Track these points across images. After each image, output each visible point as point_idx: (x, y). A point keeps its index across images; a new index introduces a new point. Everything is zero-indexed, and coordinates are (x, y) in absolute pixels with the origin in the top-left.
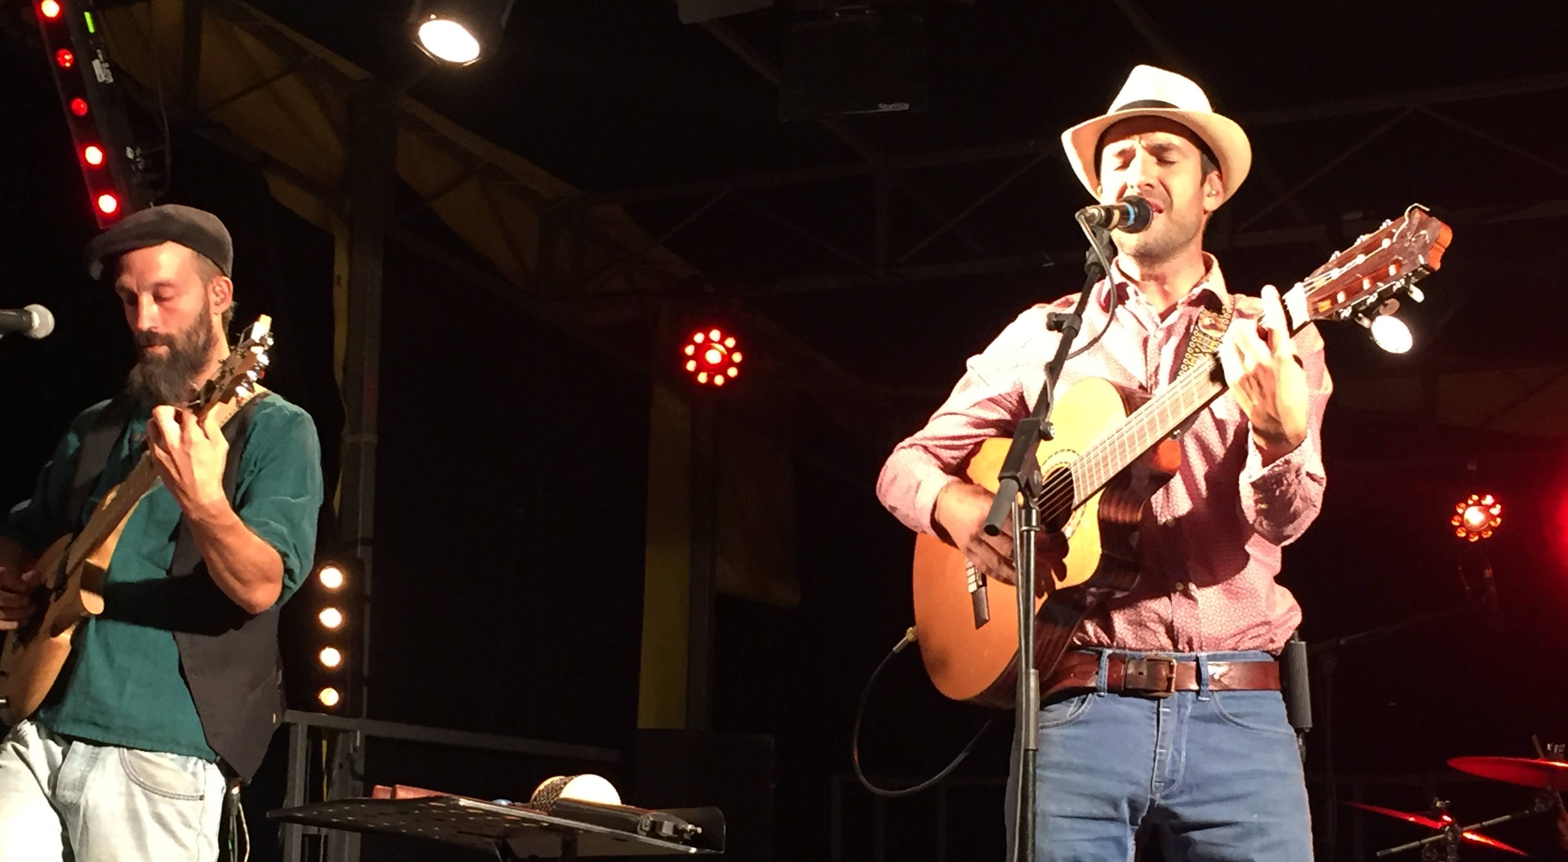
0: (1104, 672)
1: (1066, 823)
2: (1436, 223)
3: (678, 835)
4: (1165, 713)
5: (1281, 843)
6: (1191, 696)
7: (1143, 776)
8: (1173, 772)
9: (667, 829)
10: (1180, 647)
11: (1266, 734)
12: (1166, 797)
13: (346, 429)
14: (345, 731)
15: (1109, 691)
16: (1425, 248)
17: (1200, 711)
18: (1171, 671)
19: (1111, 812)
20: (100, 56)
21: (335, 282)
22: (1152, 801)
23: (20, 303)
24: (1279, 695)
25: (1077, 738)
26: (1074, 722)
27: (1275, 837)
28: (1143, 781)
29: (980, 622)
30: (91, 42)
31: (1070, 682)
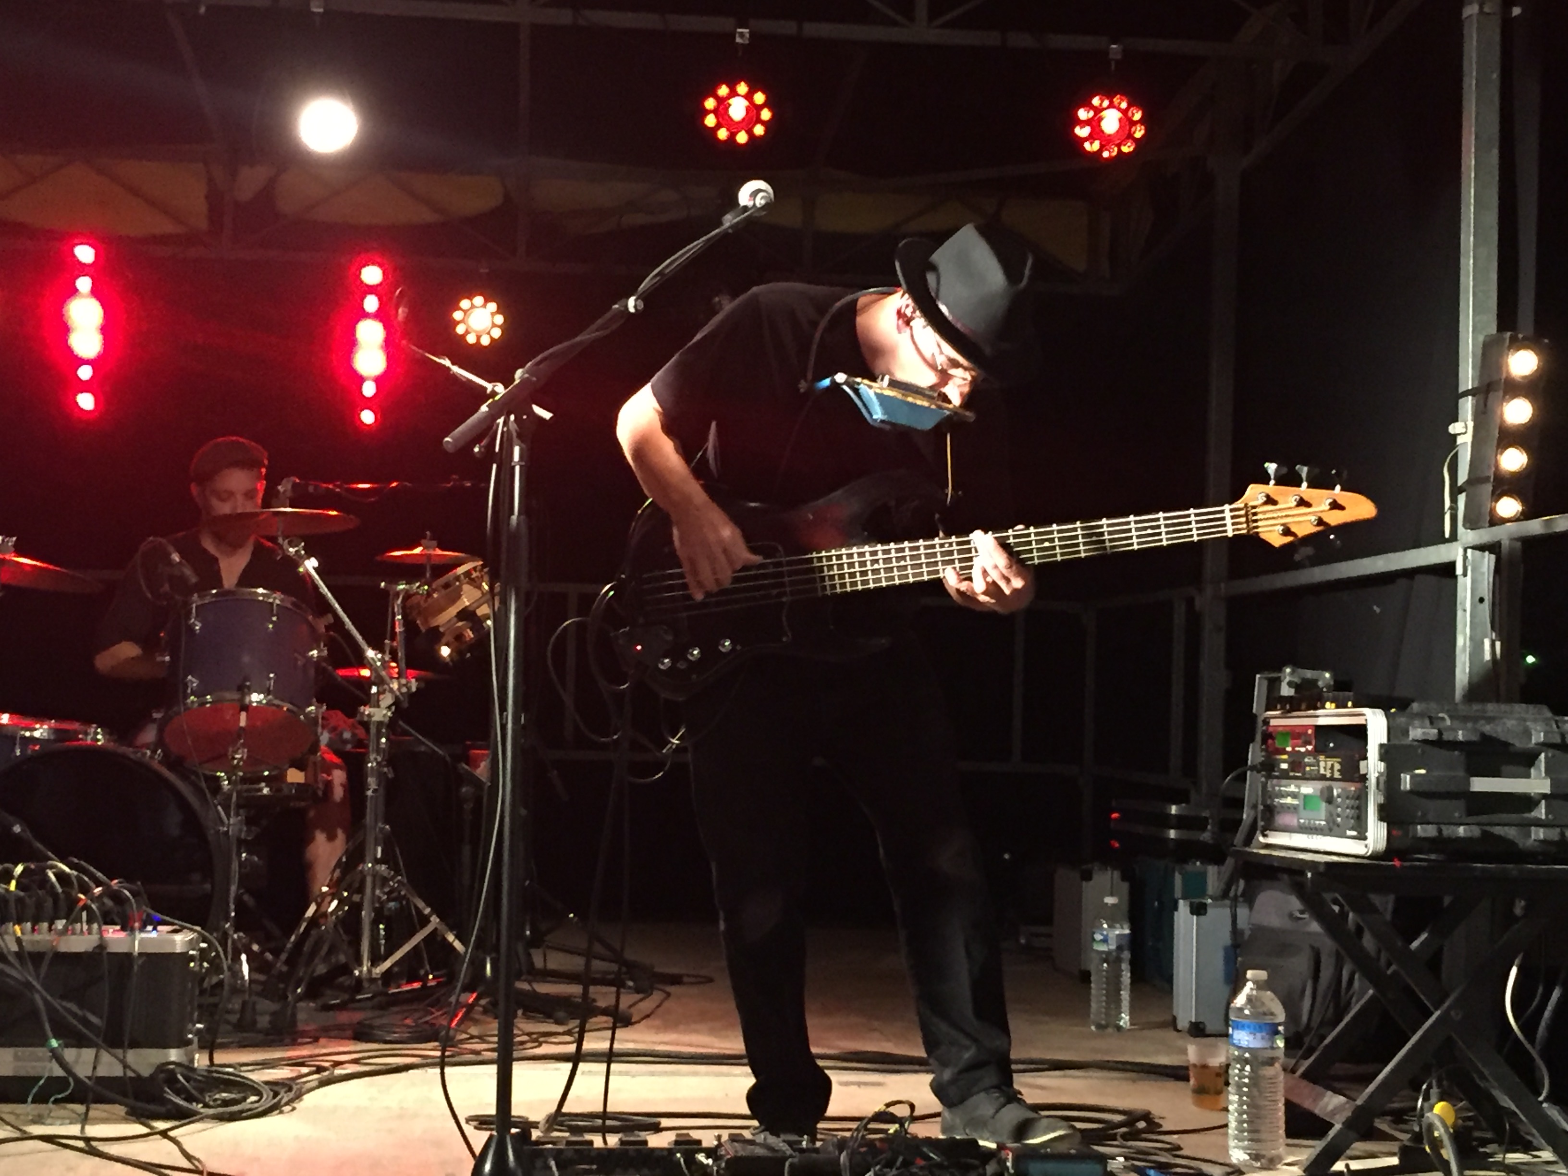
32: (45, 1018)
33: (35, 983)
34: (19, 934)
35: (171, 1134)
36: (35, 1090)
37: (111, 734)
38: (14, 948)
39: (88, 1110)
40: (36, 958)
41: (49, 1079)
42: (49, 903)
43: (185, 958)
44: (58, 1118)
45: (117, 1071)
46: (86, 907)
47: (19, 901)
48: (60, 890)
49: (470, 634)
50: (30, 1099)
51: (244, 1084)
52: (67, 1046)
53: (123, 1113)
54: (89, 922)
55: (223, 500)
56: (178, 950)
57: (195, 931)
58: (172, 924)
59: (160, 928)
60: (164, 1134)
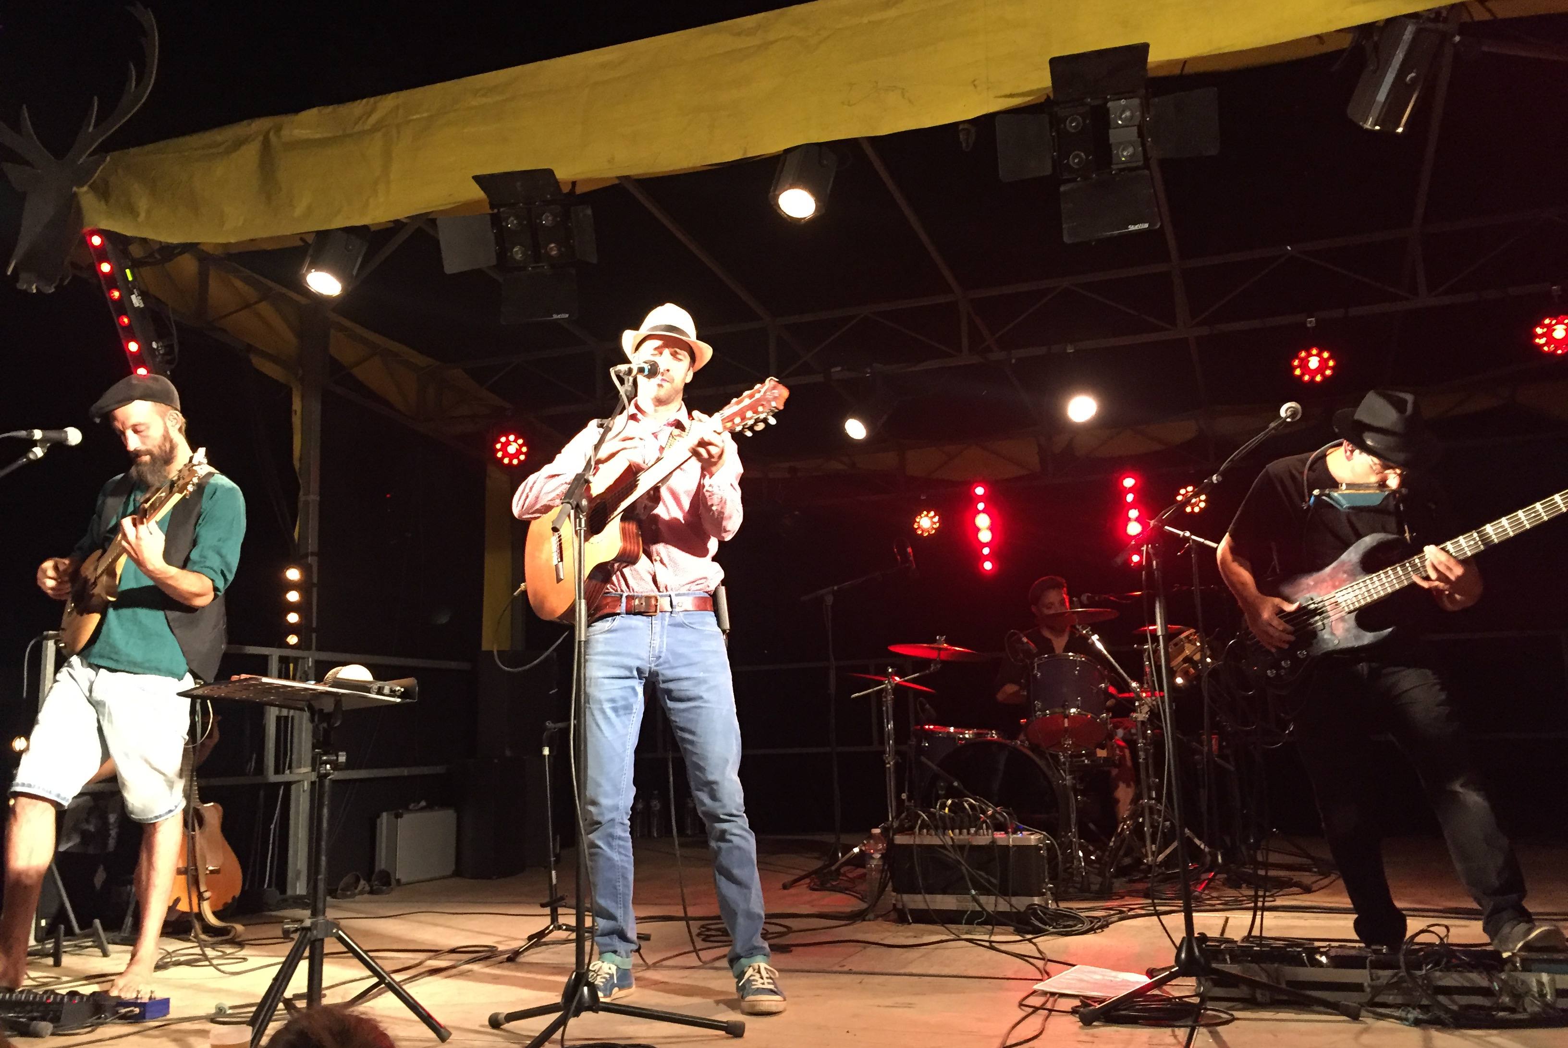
0: (624, 604)
1: (606, 681)
2: (781, 386)
3: (393, 693)
4: (655, 624)
5: (715, 687)
6: (668, 614)
7: (644, 655)
8: (660, 652)
9: (386, 690)
10: (661, 590)
11: (706, 632)
12: (657, 666)
13: (301, 493)
14: (304, 658)
15: (627, 614)
16: (775, 398)
17: (671, 622)
18: (657, 602)
19: (628, 674)
20: (136, 293)
21: (293, 413)
22: (650, 668)
23: (61, 426)
24: (713, 614)
25: (611, 638)
26: (609, 631)
27: (712, 684)
28: (645, 657)
29: (559, 580)
30: (130, 286)
31: (607, 611)
32: (967, 879)
33: (961, 860)
34: (952, 835)
35: (1034, 940)
36: (966, 917)
37: (999, 734)
38: (950, 843)
39: (993, 929)
40: (962, 848)
41: (972, 912)
42: (966, 819)
43: (1037, 848)
44: (979, 932)
45: (1007, 908)
46: (985, 822)
47: (952, 819)
48: (971, 813)
49: (1192, 670)
50: (964, 922)
51: (1075, 918)
52: (981, 894)
53: (1012, 931)
54: (988, 828)
55: (1050, 608)
56: (1033, 843)
57: (1042, 834)
58: (1031, 831)
59: (1023, 833)
60: (1030, 940)
